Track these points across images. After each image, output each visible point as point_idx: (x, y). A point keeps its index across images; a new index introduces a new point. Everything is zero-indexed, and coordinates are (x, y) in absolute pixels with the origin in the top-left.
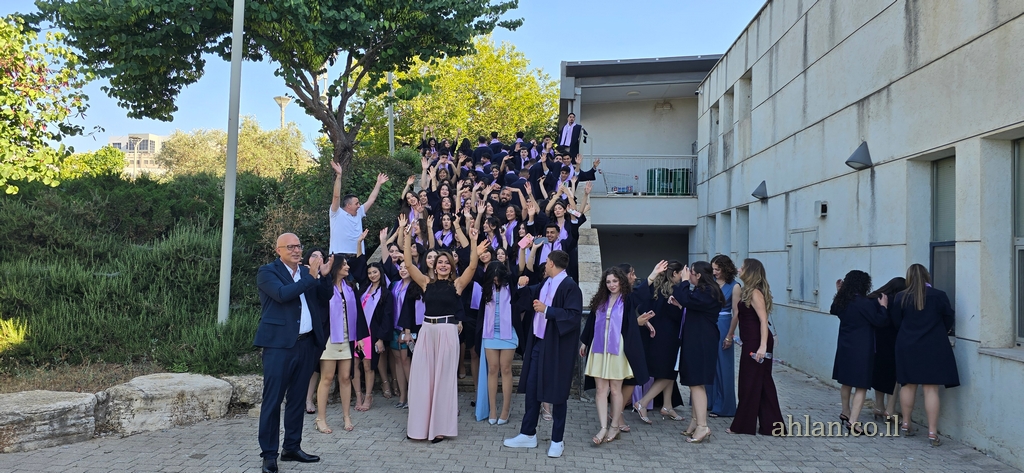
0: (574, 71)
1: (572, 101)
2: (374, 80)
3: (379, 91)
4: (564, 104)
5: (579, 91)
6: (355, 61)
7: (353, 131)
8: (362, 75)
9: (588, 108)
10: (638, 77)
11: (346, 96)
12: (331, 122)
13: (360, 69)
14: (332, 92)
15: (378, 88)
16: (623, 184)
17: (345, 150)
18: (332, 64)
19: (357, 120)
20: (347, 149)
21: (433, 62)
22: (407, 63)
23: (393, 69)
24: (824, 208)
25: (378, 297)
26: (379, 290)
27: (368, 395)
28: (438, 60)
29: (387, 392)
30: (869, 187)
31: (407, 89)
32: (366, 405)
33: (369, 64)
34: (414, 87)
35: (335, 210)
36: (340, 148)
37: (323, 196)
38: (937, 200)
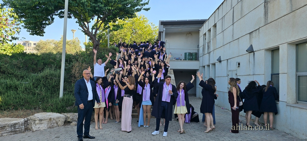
0: (163, 23)
1: (162, 32)
2: (105, 25)
3: (107, 28)
4: (160, 33)
5: (164, 29)
6: (99, 19)
7: (99, 40)
8: (101, 23)
9: (167, 34)
10: (182, 25)
11: (97, 29)
12: (92, 37)
13: (101, 21)
14: (93, 28)
15: (106, 27)
16: (177, 57)
17: (97, 46)
18: (93, 20)
19: (100, 37)
20: (97, 45)
21: (124, 20)
22: (115, 20)
23: (111, 22)
24: (239, 64)
25: (110, 90)
26: (110, 87)
27: (106, 119)
28: (125, 19)
29: (112, 118)
30: (253, 58)
31: (115, 28)
32: (106, 122)
33: (104, 20)
34: (117, 27)
35: (95, 64)
36: (95, 45)
37: (90, 59)
38: (273, 61)
